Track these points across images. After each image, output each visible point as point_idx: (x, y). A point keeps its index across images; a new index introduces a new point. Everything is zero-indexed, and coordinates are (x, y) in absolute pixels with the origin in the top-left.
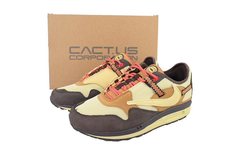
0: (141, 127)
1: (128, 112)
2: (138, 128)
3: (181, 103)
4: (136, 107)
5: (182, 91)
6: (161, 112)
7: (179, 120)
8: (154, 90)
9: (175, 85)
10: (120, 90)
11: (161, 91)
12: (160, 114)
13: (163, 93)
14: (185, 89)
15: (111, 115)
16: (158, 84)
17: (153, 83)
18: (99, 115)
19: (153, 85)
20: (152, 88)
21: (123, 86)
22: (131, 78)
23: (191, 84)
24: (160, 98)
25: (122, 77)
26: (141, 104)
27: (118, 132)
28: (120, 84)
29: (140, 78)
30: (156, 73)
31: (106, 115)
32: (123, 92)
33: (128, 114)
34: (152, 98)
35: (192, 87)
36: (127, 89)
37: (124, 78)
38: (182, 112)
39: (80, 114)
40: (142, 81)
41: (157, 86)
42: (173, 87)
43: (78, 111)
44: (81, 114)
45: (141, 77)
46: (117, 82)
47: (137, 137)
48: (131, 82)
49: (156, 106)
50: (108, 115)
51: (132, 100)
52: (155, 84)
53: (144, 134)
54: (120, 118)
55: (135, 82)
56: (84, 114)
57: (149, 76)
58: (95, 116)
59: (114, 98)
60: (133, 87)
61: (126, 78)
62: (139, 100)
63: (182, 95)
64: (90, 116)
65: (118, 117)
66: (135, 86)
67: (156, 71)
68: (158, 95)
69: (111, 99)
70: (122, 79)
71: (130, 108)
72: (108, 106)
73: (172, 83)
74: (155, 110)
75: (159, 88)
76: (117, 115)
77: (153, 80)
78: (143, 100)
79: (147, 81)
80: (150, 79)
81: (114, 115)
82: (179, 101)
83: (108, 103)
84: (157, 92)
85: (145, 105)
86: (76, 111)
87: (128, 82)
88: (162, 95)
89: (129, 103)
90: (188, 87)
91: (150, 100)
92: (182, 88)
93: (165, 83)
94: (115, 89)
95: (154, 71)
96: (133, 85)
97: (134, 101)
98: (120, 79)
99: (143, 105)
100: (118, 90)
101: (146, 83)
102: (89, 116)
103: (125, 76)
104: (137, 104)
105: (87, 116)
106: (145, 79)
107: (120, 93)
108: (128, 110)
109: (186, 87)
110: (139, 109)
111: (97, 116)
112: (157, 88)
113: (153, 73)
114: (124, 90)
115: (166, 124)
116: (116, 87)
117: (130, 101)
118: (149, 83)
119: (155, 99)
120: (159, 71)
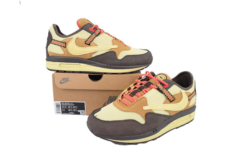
0: (156, 130)
1: (144, 116)
2: (154, 131)
3: (188, 108)
4: (151, 112)
5: (189, 97)
6: (172, 116)
7: (187, 123)
8: (166, 95)
9: (183, 91)
10: (135, 97)
11: (172, 96)
12: (171, 118)
13: (174, 98)
14: (191, 95)
15: (130, 120)
16: (169, 90)
17: (164, 90)
18: (118, 120)
19: (165, 91)
20: (164, 94)
21: (137, 93)
22: (143, 85)
23: (195, 90)
24: (171, 103)
25: (134, 85)
26: (156, 109)
27: (137, 136)
28: (133, 91)
29: (151, 85)
30: (166, 80)
31: (125, 120)
32: (139, 98)
33: (145, 119)
34: (165, 103)
35: (196, 94)
36: (142, 95)
37: (136, 86)
38: (189, 117)
39: (100, 120)
40: (154, 88)
41: (168, 92)
42: (182, 92)
43: (97, 117)
44: (102, 120)
45: (153, 84)
46: (130, 90)
47: (153, 140)
48: (144, 89)
49: (168, 111)
50: (127, 120)
51: (147, 105)
52: (166, 90)
53: (159, 137)
54: (138, 122)
55: (147, 88)
56: (104, 120)
57: (160, 83)
58: (115, 121)
59: (130, 104)
60: (147, 93)
61: (138, 86)
62: (154, 105)
63: (189, 100)
64: (111, 121)
65: (136, 121)
66: (148, 92)
67: (165, 79)
68: (170, 100)
69: (127, 105)
70: (134, 87)
71: (146, 113)
72: (126, 112)
73: (181, 89)
74: (167, 114)
75: (170, 94)
76: (135, 120)
77: (164, 86)
78: (157, 105)
79: (160, 88)
80: (161, 85)
81: (133, 120)
82: (187, 106)
83: (125, 109)
84: (168, 98)
85: (159, 109)
86: (95, 117)
87: (141, 89)
88: (173, 101)
89: (145, 108)
90: (193, 92)
91: (163, 105)
92: (188, 93)
93: (175, 89)
94: (130, 96)
95: (163, 78)
96: (147, 92)
97: (149, 106)
98: (132, 86)
99: (157, 109)
100: (132, 97)
101: (158, 89)
102: (109, 121)
103: (137, 84)
104: (152, 109)
105: (107, 121)
106: (157, 86)
107: (135, 99)
108: (145, 114)
109: (191, 93)
110: (154, 113)
111: (117, 121)
112: (168, 94)
113: (163, 80)
114: (138, 97)
115: (176, 128)
116: (130, 94)
117: (146, 107)
118: (161, 89)
119: (167, 104)
120: (168, 79)
